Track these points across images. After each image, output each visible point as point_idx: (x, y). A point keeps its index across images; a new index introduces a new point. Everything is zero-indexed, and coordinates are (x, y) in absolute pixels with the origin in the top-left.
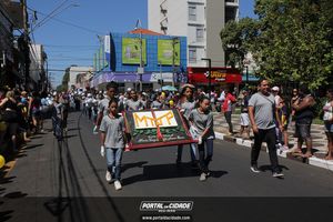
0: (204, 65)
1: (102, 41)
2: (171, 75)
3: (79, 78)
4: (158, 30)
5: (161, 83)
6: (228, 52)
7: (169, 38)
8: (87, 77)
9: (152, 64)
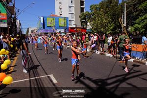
0: (74, 26)
1: (40, 19)
2: (63, 30)
3: (32, 31)
4: (59, 15)
5: (60, 33)
6: (82, 22)
7: (63, 18)
8: (35, 31)
9: (57, 26)
